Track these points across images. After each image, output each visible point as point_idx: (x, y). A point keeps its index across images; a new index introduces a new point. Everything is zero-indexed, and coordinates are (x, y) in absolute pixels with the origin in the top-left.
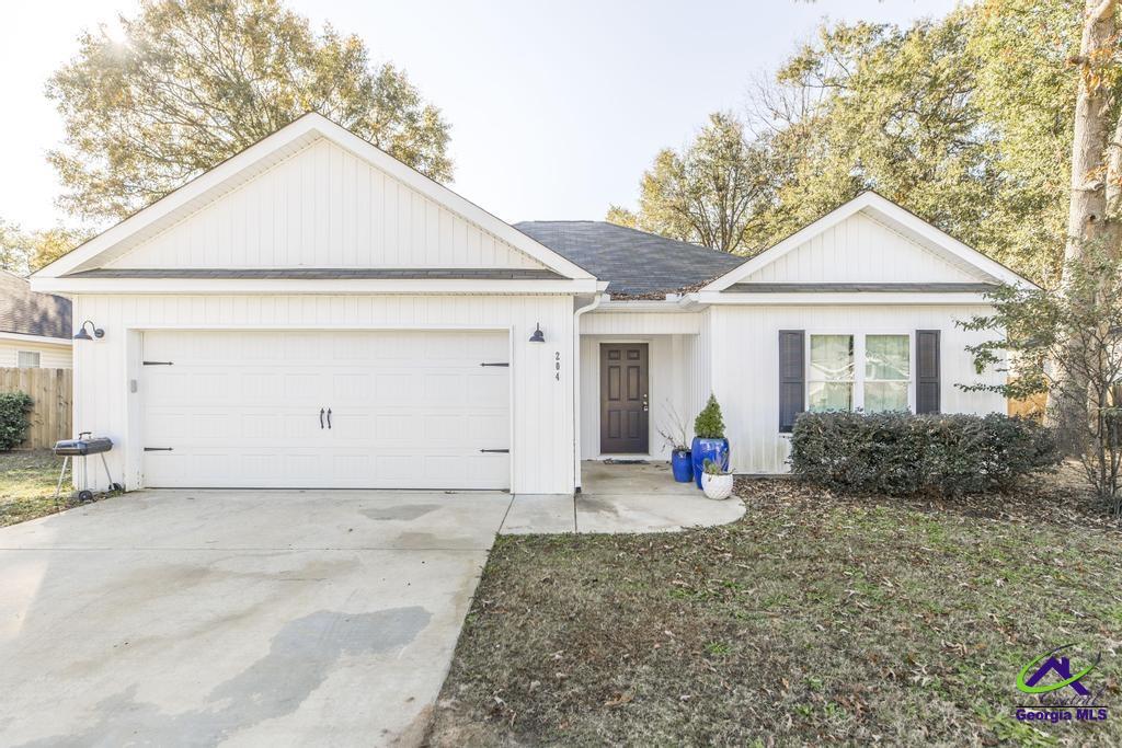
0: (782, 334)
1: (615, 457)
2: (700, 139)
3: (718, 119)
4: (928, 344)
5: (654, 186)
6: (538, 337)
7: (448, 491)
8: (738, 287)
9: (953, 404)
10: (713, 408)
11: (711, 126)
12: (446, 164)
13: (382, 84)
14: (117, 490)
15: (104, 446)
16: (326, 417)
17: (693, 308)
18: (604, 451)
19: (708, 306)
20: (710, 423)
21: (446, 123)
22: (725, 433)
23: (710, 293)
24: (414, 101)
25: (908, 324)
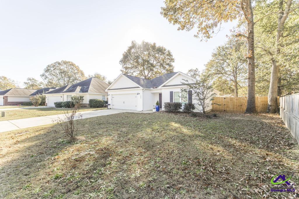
0: (170, 92)
8: (164, 86)
14: (110, 109)
16: (124, 102)
19: (160, 89)
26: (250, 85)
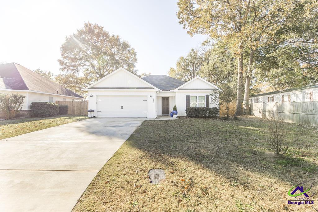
0: (186, 96)
1: (164, 115)
2: (188, 54)
3: (193, 50)
4: (207, 97)
5: (179, 64)
6: (151, 96)
7: (139, 117)
8: (180, 89)
9: (211, 106)
10: (175, 106)
11: (191, 51)
12: (136, 60)
13: (123, 44)
14: (94, 117)
15: (93, 111)
16: (122, 107)
17: (173, 92)
18: (162, 114)
19: (176, 92)
20: (175, 108)
21: (136, 52)
22: (177, 110)
23: (176, 90)
24: (129, 47)
25: (204, 95)
26: (240, 93)
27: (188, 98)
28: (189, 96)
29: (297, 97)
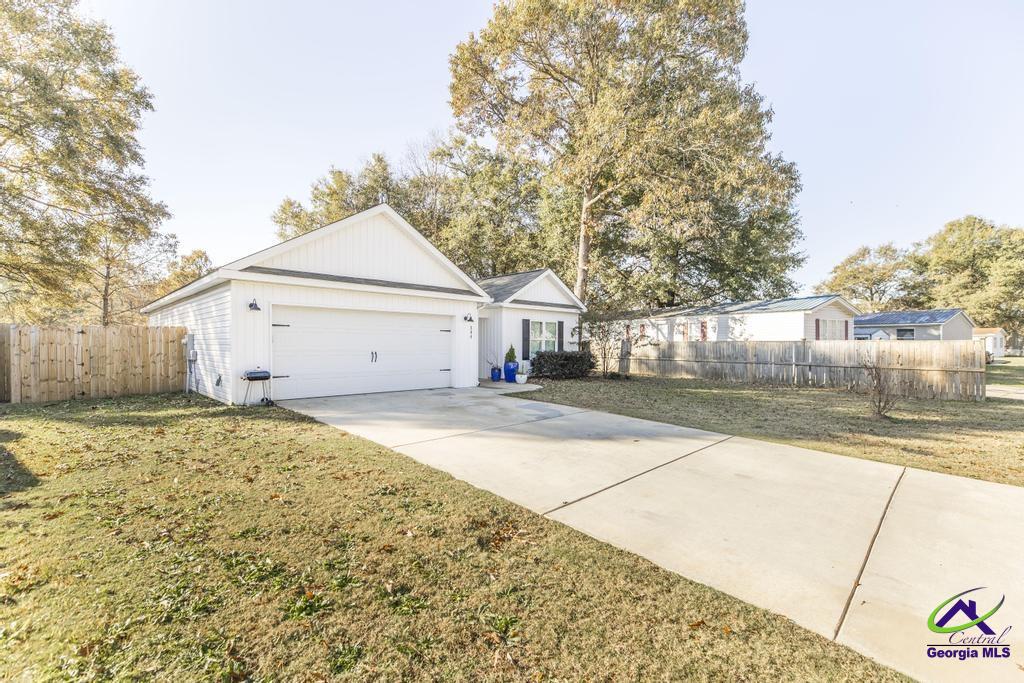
0: (523, 320)
4: (561, 326)
7: (430, 390)
8: (513, 300)
10: (513, 349)
16: (374, 355)
19: (505, 308)
20: (511, 357)
23: (506, 303)
25: (555, 319)
27: (526, 323)
28: (529, 320)
29: (658, 330)
